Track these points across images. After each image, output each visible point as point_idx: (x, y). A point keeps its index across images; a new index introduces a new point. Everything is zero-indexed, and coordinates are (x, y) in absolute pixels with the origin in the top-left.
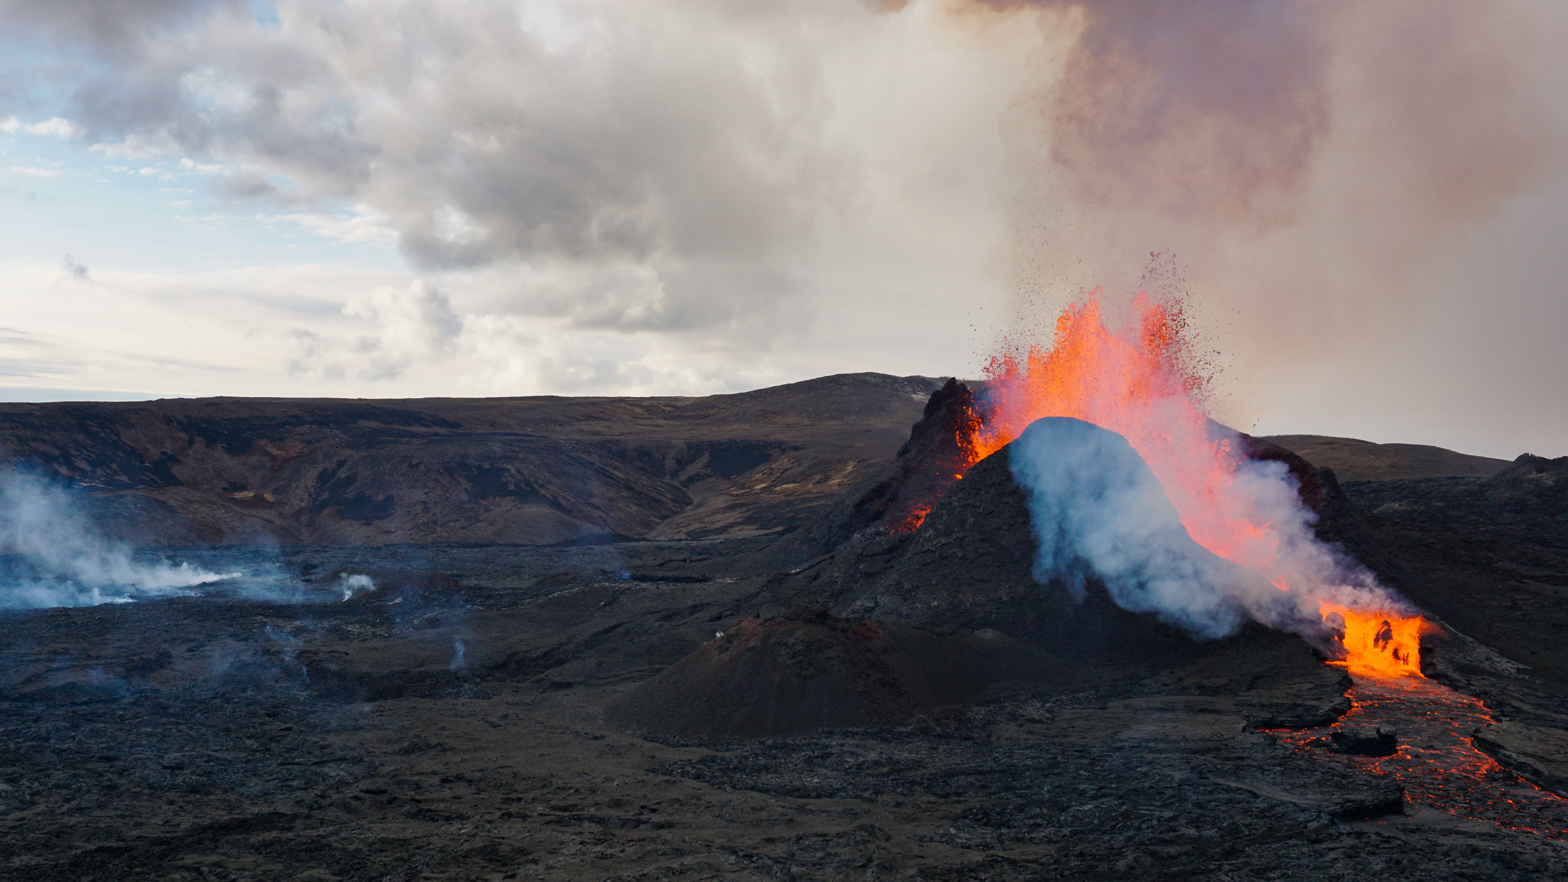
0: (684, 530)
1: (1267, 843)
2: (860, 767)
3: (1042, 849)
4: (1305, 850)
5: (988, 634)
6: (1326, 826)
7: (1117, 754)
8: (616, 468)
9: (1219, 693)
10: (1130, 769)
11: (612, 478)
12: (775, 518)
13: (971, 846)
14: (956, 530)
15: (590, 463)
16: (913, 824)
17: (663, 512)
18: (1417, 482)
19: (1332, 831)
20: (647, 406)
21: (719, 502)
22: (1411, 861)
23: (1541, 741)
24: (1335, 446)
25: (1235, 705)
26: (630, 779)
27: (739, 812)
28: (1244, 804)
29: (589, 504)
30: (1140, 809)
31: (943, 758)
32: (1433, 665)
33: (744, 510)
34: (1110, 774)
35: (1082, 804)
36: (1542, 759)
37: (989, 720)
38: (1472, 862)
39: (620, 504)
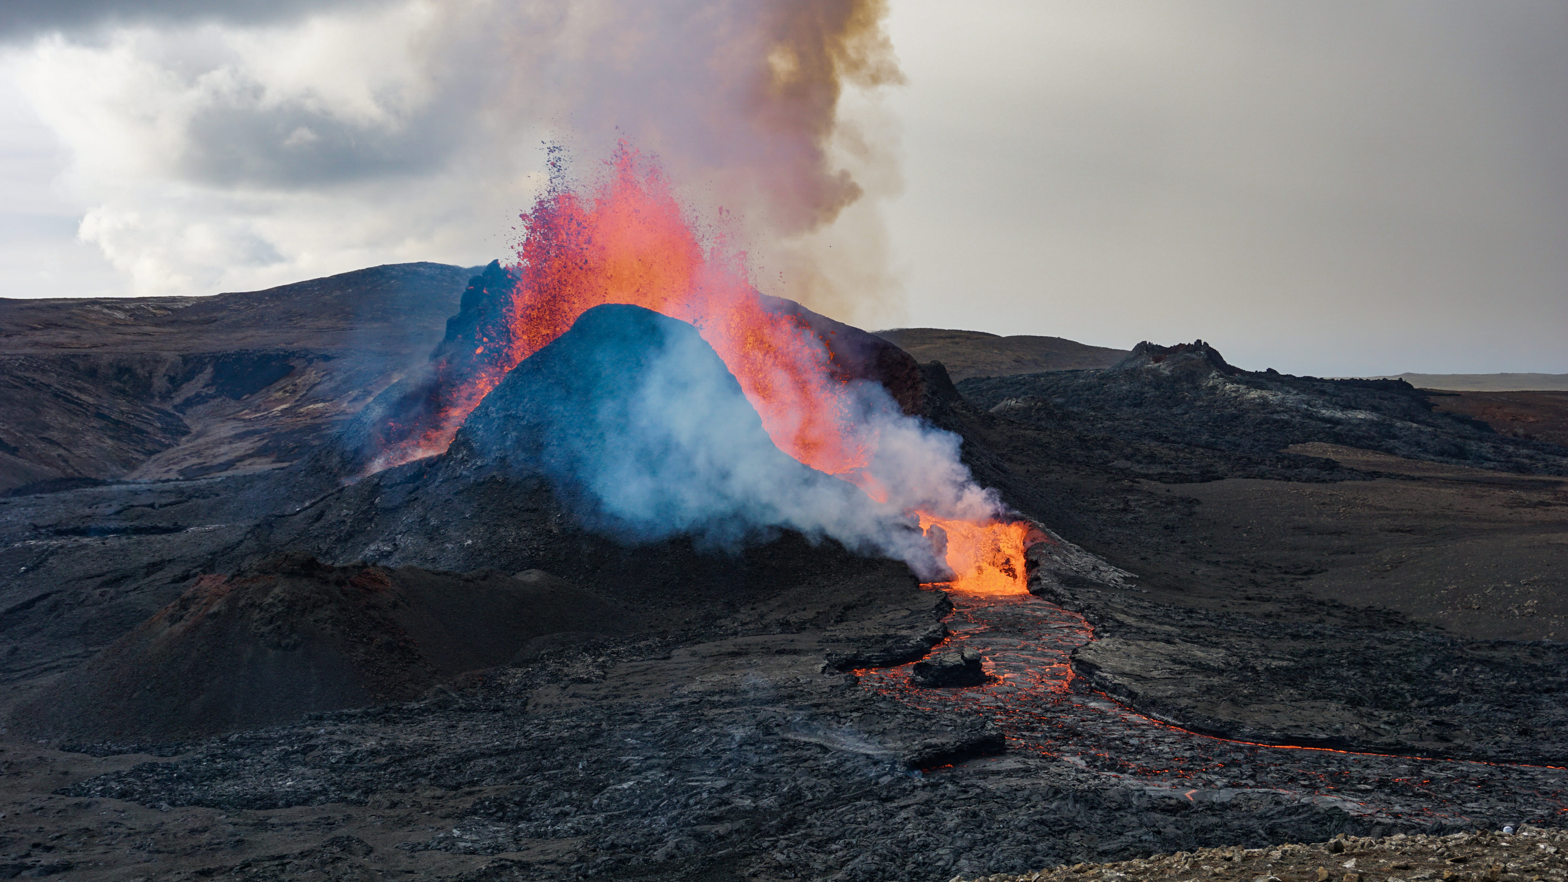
0: (176, 468)
1: (832, 808)
2: (350, 760)
3: (566, 845)
4: (874, 811)
5: (533, 576)
6: (900, 780)
7: (674, 713)
8: (80, 390)
9: (805, 629)
10: (685, 731)
11: (77, 404)
12: (297, 447)
13: (476, 850)
14: (495, 448)
15: (45, 384)
16: (406, 829)
17: (149, 446)
18: (1037, 376)
19: (906, 785)
20: (131, 309)
21: (226, 430)
22: (989, 811)
23: (1140, 657)
24: (957, 340)
25: (819, 642)
26: (24, 807)
27: (171, 837)
28: (811, 762)
29: (44, 439)
30: (689, 781)
31: (462, 738)
32: (1038, 579)
33: (257, 439)
34: (662, 740)
35: (621, 781)
36: (1139, 678)
37: (525, 685)
38: (1053, 806)
39: (88, 438)
